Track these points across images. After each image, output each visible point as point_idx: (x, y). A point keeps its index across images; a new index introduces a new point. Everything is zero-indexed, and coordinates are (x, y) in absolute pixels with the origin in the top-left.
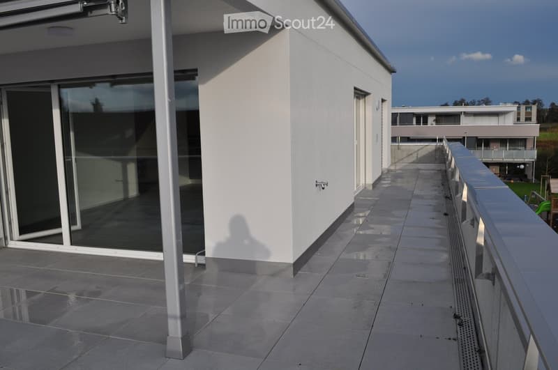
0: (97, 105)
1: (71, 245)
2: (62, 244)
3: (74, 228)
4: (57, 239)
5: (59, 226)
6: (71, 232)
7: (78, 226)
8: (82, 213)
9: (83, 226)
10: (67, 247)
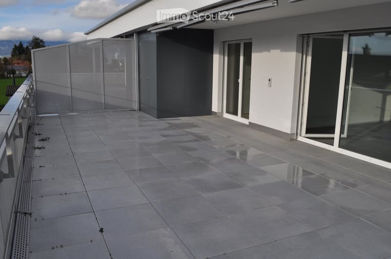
0: (366, 49)
1: (339, 147)
2: (333, 145)
3: (342, 136)
4: (330, 141)
5: (333, 133)
6: (340, 138)
7: (345, 135)
8: (349, 126)
9: (348, 136)
10: (335, 148)
